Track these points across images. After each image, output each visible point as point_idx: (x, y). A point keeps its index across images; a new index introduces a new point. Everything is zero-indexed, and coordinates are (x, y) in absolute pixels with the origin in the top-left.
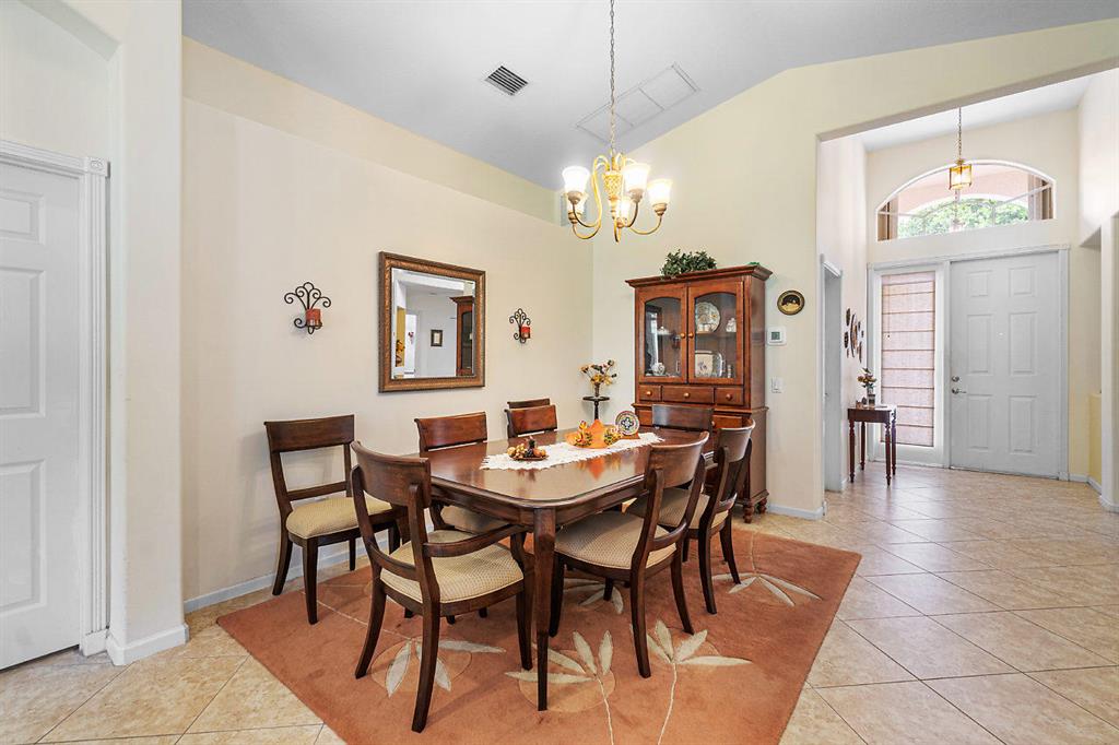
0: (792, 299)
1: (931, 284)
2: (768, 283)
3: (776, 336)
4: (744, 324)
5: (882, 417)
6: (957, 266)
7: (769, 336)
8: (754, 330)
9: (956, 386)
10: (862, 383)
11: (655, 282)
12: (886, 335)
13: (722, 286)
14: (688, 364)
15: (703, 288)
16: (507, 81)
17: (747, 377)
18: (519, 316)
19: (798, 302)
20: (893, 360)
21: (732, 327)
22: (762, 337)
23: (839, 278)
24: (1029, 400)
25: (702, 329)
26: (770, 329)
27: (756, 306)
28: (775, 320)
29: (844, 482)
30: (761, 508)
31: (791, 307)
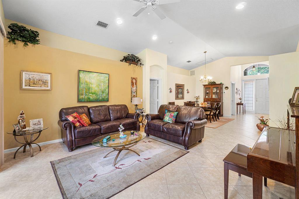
0: (227, 88)
1: (253, 83)
2: (223, 85)
4: (220, 91)
5: (242, 104)
6: (257, 80)
7: (223, 92)
8: (221, 92)
9: (257, 100)
10: (239, 99)
11: (207, 85)
12: (245, 92)
13: (217, 86)
14: (212, 96)
15: (214, 86)
16: (189, 62)
17: (220, 98)
18: (187, 90)
20: (246, 96)
21: (218, 91)
22: (222, 93)
23: (235, 84)
25: (214, 92)
26: (224, 92)
27: (222, 88)
28: (224, 90)
29: (236, 114)
30: (222, 116)
31: (226, 89)
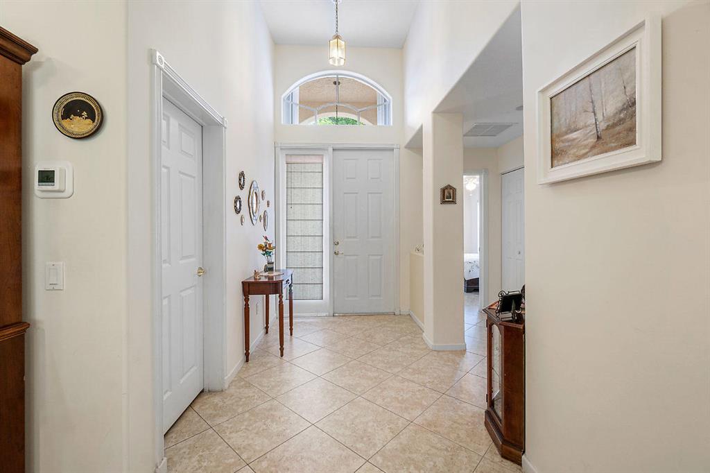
1: (320, 165)
3: (47, 177)
5: (275, 288)
6: (336, 152)
9: (337, 248)
10: (261, 252)
12: (289, 206)
19: (92, 116)
20: (294, 228)
24: (379, 257)
28: (48, 146)
31: (81, 124)
